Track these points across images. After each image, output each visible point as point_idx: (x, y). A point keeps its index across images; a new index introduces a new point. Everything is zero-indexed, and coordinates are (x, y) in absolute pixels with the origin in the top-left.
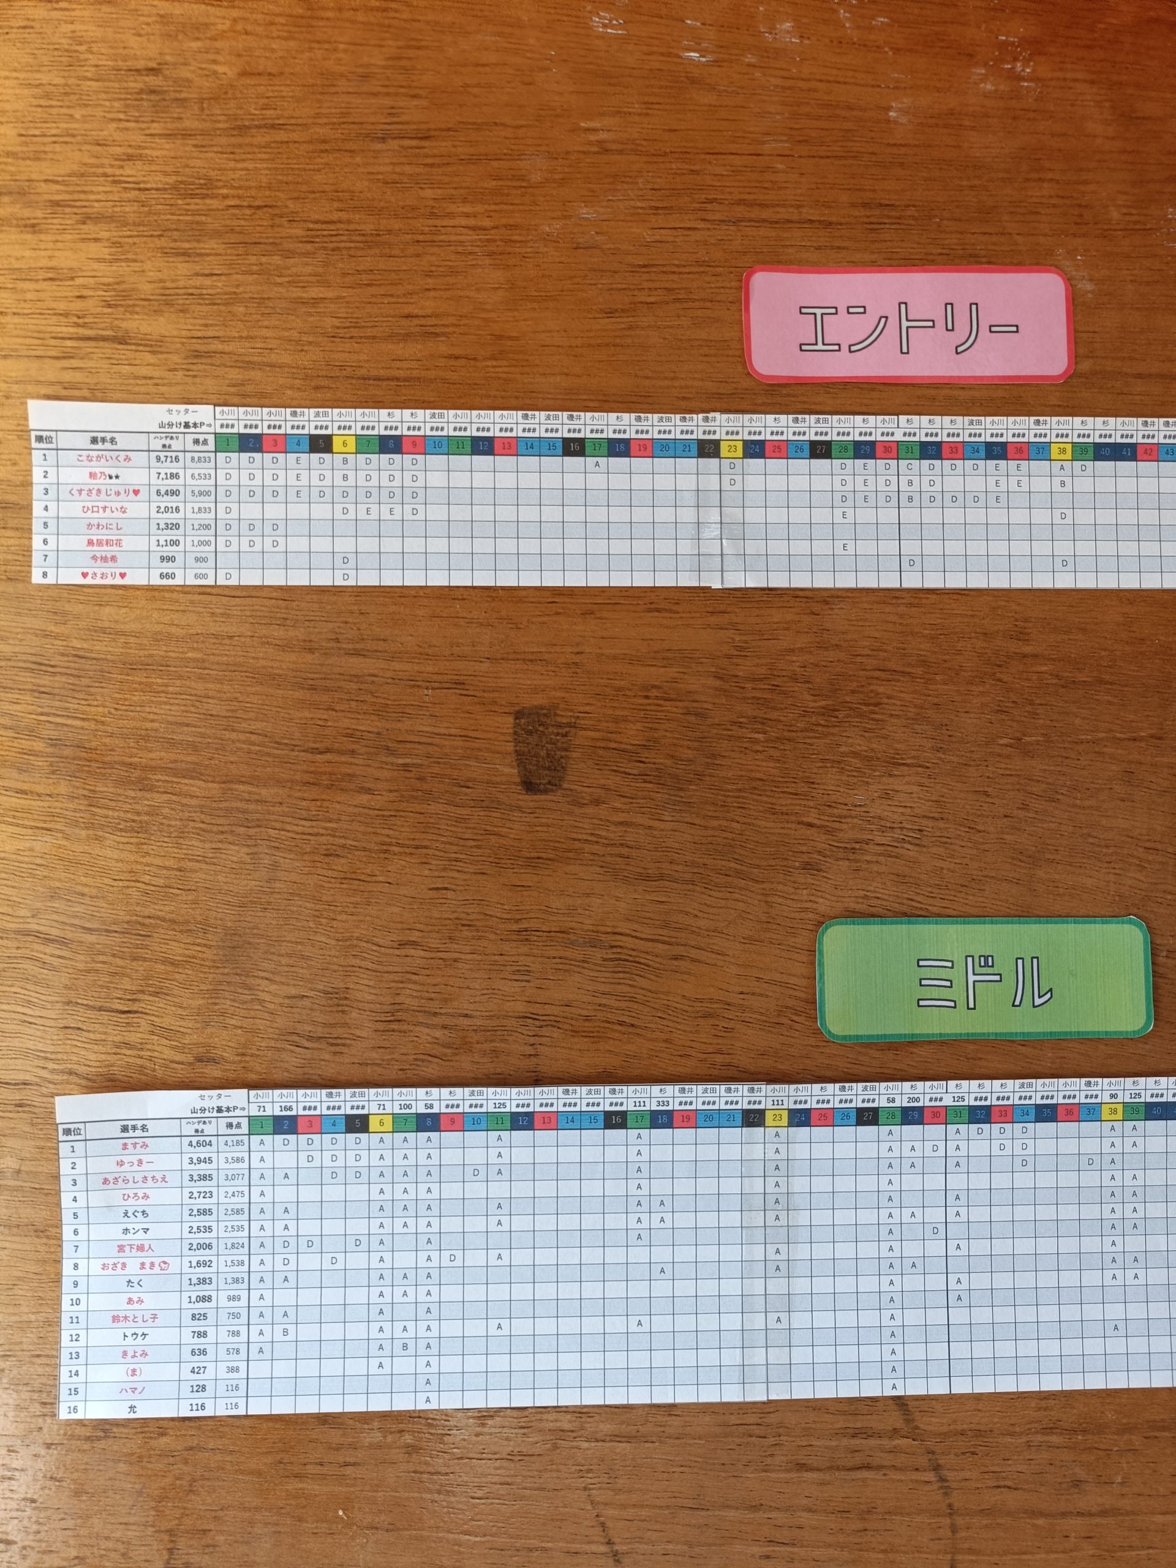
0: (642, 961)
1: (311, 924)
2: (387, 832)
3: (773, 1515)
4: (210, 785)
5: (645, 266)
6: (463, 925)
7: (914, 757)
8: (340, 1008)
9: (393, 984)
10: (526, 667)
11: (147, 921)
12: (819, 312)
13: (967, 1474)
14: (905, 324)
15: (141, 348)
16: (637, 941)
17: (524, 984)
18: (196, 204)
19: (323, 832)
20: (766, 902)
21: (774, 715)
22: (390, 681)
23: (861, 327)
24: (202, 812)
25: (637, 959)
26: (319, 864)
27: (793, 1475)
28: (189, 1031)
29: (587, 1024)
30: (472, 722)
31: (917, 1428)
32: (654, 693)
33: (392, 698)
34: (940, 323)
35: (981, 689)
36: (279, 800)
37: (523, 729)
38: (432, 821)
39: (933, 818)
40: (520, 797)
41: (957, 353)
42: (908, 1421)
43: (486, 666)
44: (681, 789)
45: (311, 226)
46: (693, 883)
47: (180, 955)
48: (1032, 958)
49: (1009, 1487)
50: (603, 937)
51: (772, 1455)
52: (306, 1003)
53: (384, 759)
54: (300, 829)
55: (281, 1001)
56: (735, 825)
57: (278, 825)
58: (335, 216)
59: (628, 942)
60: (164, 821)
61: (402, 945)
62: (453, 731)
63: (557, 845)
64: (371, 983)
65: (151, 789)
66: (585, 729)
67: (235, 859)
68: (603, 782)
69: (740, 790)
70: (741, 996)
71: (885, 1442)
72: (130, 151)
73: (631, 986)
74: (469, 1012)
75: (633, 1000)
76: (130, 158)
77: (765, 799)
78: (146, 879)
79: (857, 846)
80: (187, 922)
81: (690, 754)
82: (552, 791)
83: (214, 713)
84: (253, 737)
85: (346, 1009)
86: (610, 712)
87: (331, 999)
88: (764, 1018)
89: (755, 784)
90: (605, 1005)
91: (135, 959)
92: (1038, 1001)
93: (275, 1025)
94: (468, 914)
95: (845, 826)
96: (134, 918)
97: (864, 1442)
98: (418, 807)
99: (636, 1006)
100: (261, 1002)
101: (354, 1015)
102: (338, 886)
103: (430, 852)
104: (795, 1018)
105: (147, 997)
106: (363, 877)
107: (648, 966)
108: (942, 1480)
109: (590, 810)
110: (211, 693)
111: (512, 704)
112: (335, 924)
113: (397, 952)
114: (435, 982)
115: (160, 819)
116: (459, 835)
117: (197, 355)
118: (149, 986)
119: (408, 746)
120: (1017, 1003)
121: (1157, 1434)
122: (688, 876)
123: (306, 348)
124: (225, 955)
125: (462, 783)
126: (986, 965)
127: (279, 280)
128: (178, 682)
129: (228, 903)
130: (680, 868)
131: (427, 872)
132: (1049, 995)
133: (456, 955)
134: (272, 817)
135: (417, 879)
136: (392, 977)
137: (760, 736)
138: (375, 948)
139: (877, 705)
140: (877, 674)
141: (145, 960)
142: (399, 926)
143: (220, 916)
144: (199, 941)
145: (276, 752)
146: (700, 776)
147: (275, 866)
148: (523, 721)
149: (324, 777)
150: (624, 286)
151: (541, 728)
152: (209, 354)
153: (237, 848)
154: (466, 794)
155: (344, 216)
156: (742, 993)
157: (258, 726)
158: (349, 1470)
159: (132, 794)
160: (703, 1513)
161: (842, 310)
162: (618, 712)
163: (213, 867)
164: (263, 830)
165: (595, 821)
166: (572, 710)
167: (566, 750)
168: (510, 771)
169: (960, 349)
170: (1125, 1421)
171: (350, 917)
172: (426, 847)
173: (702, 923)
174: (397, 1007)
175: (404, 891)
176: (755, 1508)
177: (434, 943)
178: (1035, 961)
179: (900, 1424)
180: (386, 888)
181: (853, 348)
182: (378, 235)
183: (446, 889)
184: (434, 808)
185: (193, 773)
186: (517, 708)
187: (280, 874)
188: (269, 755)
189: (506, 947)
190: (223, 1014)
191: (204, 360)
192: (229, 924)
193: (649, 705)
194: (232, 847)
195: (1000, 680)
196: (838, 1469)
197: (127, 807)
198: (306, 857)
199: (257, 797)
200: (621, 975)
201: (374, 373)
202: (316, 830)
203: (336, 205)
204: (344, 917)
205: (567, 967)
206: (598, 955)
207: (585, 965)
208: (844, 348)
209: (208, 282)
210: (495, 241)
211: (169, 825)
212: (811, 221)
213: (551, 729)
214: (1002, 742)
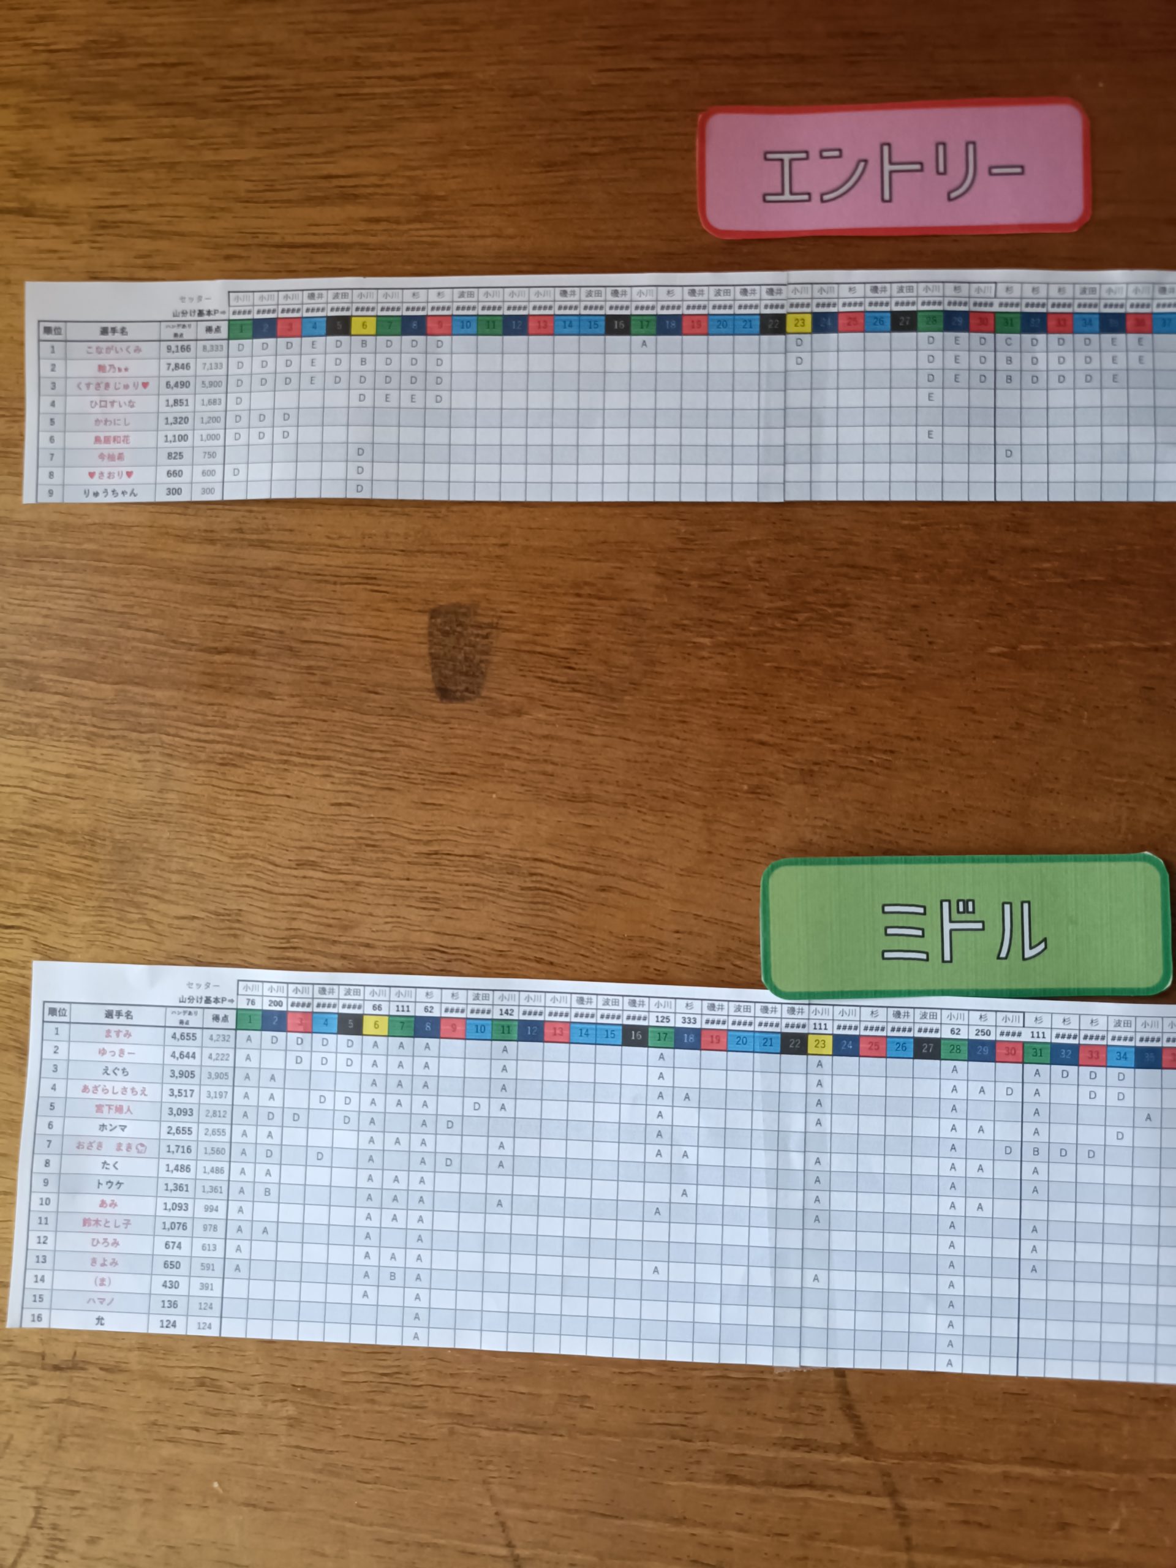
0: (565, 891)
1: (204, 839)
2: (287, 740)
3: (698, 1531)
4: (103, 686)
5: (589, 113)
6: (367, 845)
7: (886, 667)
8: (232, 932)
9: (290, 908)
10: (443, 560)
11: (33, 830)
12: (786, 157)
13: (929, 1504)
14: (888, 168)
15: (46, 220)
16: (560, 869)
17: (432, 913)
18: (109, 64)
19: (218, 738)
20: (709, 829)
21: (722, 617)
22: (295, 575)
23: (835, 173)
24: (94, 716)
25: (560, 890)
26: (214, 774)
27: (723, 1488)
28: (73, 950)
29: (501, 960)
30: (382, 621)
31: (870, 1443)
32: (587, 590)
33: (297, 593)
34: (930, 166)
35: (969, 588)
36: (173, 703)
37: (438, 630)
38: (336, 729)
39: (907, 737)
40: (434, 705)
41: (950, 199)
42: (859, 1436)
43: (397, 560)
44: (613, 700)
45: (227, 83)
46: (624, 805)
47: (66, 868)
48: (1022, 903)
49: (980, 1524)
50: (521, 863)
51: (698, 1462)
52: (196, 924)
53: (287, 661)
54: (195, 736)
55: (170, 921)
56: (674, 741)
57: (172, 731)
58: (252, 72)
59: (550, 870)
60: (55, 724)
61: (301, 864)
62: (362, 631)
63: (473, 759)
64: (266, 906)
65: (42, 689)
66: (508, 631)
67: (126, 766)
68: (526, 690)
69: (681, 702)
70: (677, 935)
71: (831, 1457)
72: (42, 12)
73: (551, 919)
74: (370, 942)
75: (553, 935)
76: (42, 19)
77: (710, 712)
78: (34, 785)
79: (816, 768)
80: (74, 833)
81: (626, 660)
82: (470, 699)
83: (109, 608)
84: (150, 635)
85: (238, 932)
86: (536, 611)
87: (223, 920)
88: (703, 961)
89: (699, 695)
90: (521, 940)
91: (21, 870)
92: (1029, 953)
93: (163, 947)
94: (372, 833)
95: (801, 745)
96: (21, 827)
97: (807, 1456)
98: (322, 714)
99: (556, 942)
100: (149, 922)
101: (247, 939)
102: (234, 798)
103: (333, 763)
104: (738, 963)
105: (30, 912)
106: (261, 790)
107: (571, 897)
108: (899, 1507)
109: (511, 721)
110: (107, 588)
111: (427, 602)
112: (229, 839)
113: (295, 872)
114: (334, 907)
115: (50, 721)
116: (366, 746)
117: (104, 225)
118: (32, 899)
119: (313, 646)
120: (1003, 955)
121: (1166, 1476)
122: (620, 798)
123: (216, 215)
124: (113, 870)
125: (371, 689)
126: (966, 910)
127: (192, 142)
128: (73, 575)
129: (117, 814)
130: (611, 788)
131: (329, 786)
132: (1042, 946)
133: (358, 878)
134: (167, 722)
135: (318, 793)
136: (291, 900)
137: (707, 641)
138: (271, 867)
139: (843, 606)
140: (845, 570)
141: (29, 871)
142: (298, 844)
143: (108, 827)
144: (86, 854)
145: (172, 651)
146: (635, 684)
147: (167, 775)
148: (439, 621)
149: (222, 679)
150: (564, 136)
151: (459, 629)
152: (115, 224)
153: (128, 754)
154: (374, 701)
155: (261, 71)
156: (677, 932)
157: (155, 623)
158: (227, 1439)
159: (21, 693)
160: (618, 1522)
161: (815, 154)
162: (546, 612)
163: (102, 775)
164: (156, 735)
165: (516, 734)
166: (493, 609)
167: (486, 653)
168: (422, 676)
169: (953, 195)
170: (1125, 1457)
171: (245, 833)
172: (328, 758)
173: (635, 851)
174: (293, 933)
175: (302, 805)
176: (680, 1521)
177: (334, 864)
178: (1026, 906)
179: (850, 1437)
180: (285, 802)
181: (826, 197)
182: (298, 90)
183: (349, 805)
184: (338, 715)
185: (85, 672)
186: (432, 606)
187: (172, 784)
188: (165, 654)
189: (414, 871)
190: (109, 933)
191: (110, 231)
192: (118, 837)
193: (581, 604)
194: (122, 753)
195: (992, 578)
196: (775, 1485)
197: (17, 708)
198: (200, 766)
199: (151, 700)
200: (541, 906)
201: (289, 239)
202: (211, 737)
203: (254, 60)
204: (238, 832)
205: (480, 896)
206: (515, 882)
207: (501, 894)
208: (816, 198)
209: (116, 147)
210: (422, 91)
211: (59, 729)
212: (781, 56)
213: (470, 630)
214: (994, 650)
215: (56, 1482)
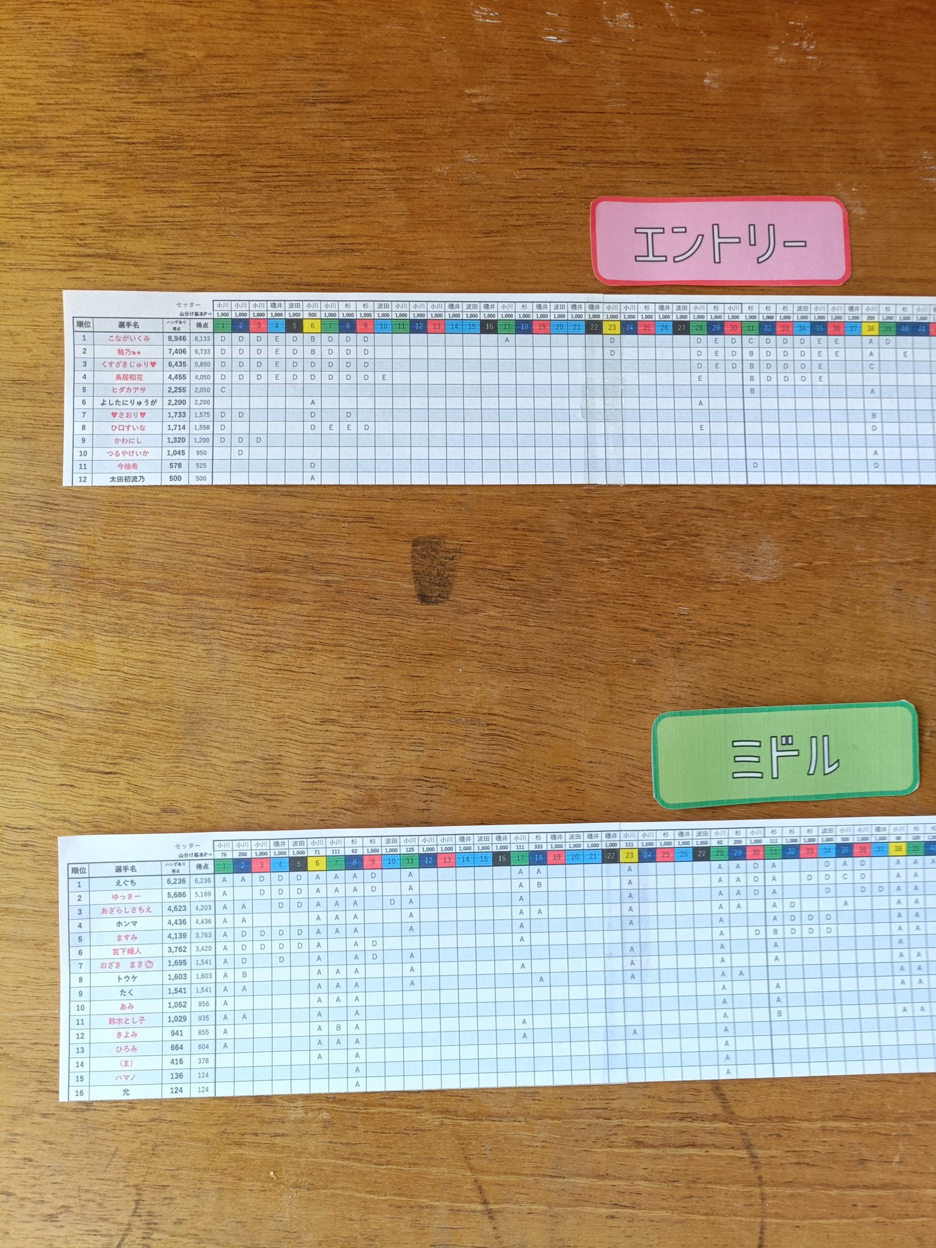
0: (512, 736)
1: (253, 705)
2: (312, 633)
3: (616, 1183)
4: (175, 596)
5: (514, 198)
6: (371, 707)
7: (726, 577)
8: (275, 771)
9: (316, 753)
10: (421, 505)
11: (126, 702)
12: (650, 231)
13: (773, 1152)
14: (717, 240)
15: (128, 262)
16: (508, 720)
17: (419, 753)
18: (173, 154)
19: (262, 633)
20: (610, 690)
21: (615, 543)
22: (315, 516)
23: (683, 243)
24: (169, 618)
25: (508, 735)
26: (259, 658)
27: (633, 1151)
28: (157, 788)
29: (468, 785)
30: (379, 548)
31: (732, 1113)
32: (521, 526)
33: (316, 529)
34: (745, 240)
35: (780, 523)
36: (228, 608)
37: (419, 554)
38: (347, 625)
39: (742, 625)
40: (417, 607)
41: (758, 263)
42: (725, 1108)
43: (389, 505)
44: (542, 601)
45: (258, 169)
46: (552, 674)
47: (151, 729)
48: (823, 737)
49: (808, 1164)
50: (481, 717)
51: (616, 1134)
52: (248, 767)
53: (310, 577)
54: (244, 631)
55: (228, 765)
56: (585, 629)
57: (227, 628)
58: (277, 162)
59: (501, 721)
60: (140, 624)
61: (323, 722)
62: (364, 555)
63: (445, 644)
64: (299, 752)
65: (130, 599)
66: (467, 554)
67: (194, 654)
68: (481, 595)
69: (589, 602)
70: (591, 765)
71: (707, 1125)
72: (122, 115)
73: (502, 756)
74: (375, 775)
75: (504, 767)
76: (122, 120)
77: (608, 609)
78: (126, 669)
79: (682, 647)
80: (157, 703)
81: (549, 574)
82: (442, 602)
83: (179, 540)
84: (210, 560)
85: (279, 772)
86: (487, 541)
87: (268, 764)
88: (609, 782)
89: (601, 597)
90: (482, 771)
91: (116, 731)
92: (828, 770)
93: (223, 784)
94: (375, 698)
95: (672, 631)
96: (116, 700)
97: (689, 1124)
98: (337, 615)
99: (506, 772)
100: (213, 766)
101: (286, 776)
102: (274, 675)
103: (346, 649)
104: (633, 782)
105: (124, 762)
106: (294, 669)
107: (516, 740)
108: (753, 1156)
109: (471, 617)
110: (177, 525)
111: (410, 534)
112: (271, 705)
113: (320, 727)
114: (349, 751)
115: (136, 622)
116: (369, 636)
117: (170, 267)
118: (126, 752)
119: (330, 566)
121: (928, 1122)
122: (548, 670)
123: (253, 261)
124: (185, 729)
125: (372, 596)
126: (787, 743)
127: (233, 210)
128: (152, 517)
129: (188, 688)
130: (542, 663)
131: (343, 665)
132: (836, 765)
133: (366, 730)
134: (224, 622)
135: (335, 670)
136: (317, 747)
137: (605, 560)
138: (302, 724)
139: (697, 536)
140: (696, 511)
141: (124, 732)
142: (321, 707)
143: (182, 698)
144: (166, 718)
145: (227, 571)
146: (557, 591)
147: (225, 660)
148: (419, 548)
149: (264, 591)
150: (498, 213)
151: (433, 553)
152: (179, 267)
153: (195, 645)
154: (374, 604)
155: (283, 161)
156: (591, 762)
157: (213, 551)
158: (278, 1140)
159: (115, 603)
160: (561, 1180)
161: (668, 230)
162: (494, 541)
163: (177, 660)
164: (216, 631)
165: (475, 626)
166: (457, 540)
167: (453, 570)
168: (408, 586)
169: (760, 260)
170: (901, 1111)
171: (282, 700)
172: (342, 646)
173: (560, 707)
174: (319, 771)
175: (325, 680)
176: (603, 1177)
177: (348, 720)
178: (825, 738)
179: (718, 1110)
180: (311, 677)
181: (677, 259)
182: (310, 176)
183: (358, 678)
184: (348, 615)
185: (161, 587)
186: (414, 537)
187: (229, 666)
188: (221, 573)
189: (405, 724)
190: (183, 775)
191: (175, 271)
192: (189, 705)
193: (518, 535)
194: (192, 644)
195: (794, 517)
196: (669, 1146)
197: (111, 613)
198: (249, 653)
199: (211, 606)
200: (495, 747)
201: (305, 280)
202: (257, 632)
203: (277, 153)
204: (278, 700)
205: (453, 740)
206: (477, 731)
207: (467, 739)
208: (670, 259)
209: (179, 212)
210: (399, 179)
211: (144, 628)
212: (644, 163)
213: (441, 554)
214: (797, 565)
215: (152, 1179)
